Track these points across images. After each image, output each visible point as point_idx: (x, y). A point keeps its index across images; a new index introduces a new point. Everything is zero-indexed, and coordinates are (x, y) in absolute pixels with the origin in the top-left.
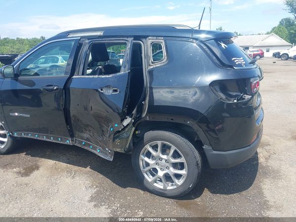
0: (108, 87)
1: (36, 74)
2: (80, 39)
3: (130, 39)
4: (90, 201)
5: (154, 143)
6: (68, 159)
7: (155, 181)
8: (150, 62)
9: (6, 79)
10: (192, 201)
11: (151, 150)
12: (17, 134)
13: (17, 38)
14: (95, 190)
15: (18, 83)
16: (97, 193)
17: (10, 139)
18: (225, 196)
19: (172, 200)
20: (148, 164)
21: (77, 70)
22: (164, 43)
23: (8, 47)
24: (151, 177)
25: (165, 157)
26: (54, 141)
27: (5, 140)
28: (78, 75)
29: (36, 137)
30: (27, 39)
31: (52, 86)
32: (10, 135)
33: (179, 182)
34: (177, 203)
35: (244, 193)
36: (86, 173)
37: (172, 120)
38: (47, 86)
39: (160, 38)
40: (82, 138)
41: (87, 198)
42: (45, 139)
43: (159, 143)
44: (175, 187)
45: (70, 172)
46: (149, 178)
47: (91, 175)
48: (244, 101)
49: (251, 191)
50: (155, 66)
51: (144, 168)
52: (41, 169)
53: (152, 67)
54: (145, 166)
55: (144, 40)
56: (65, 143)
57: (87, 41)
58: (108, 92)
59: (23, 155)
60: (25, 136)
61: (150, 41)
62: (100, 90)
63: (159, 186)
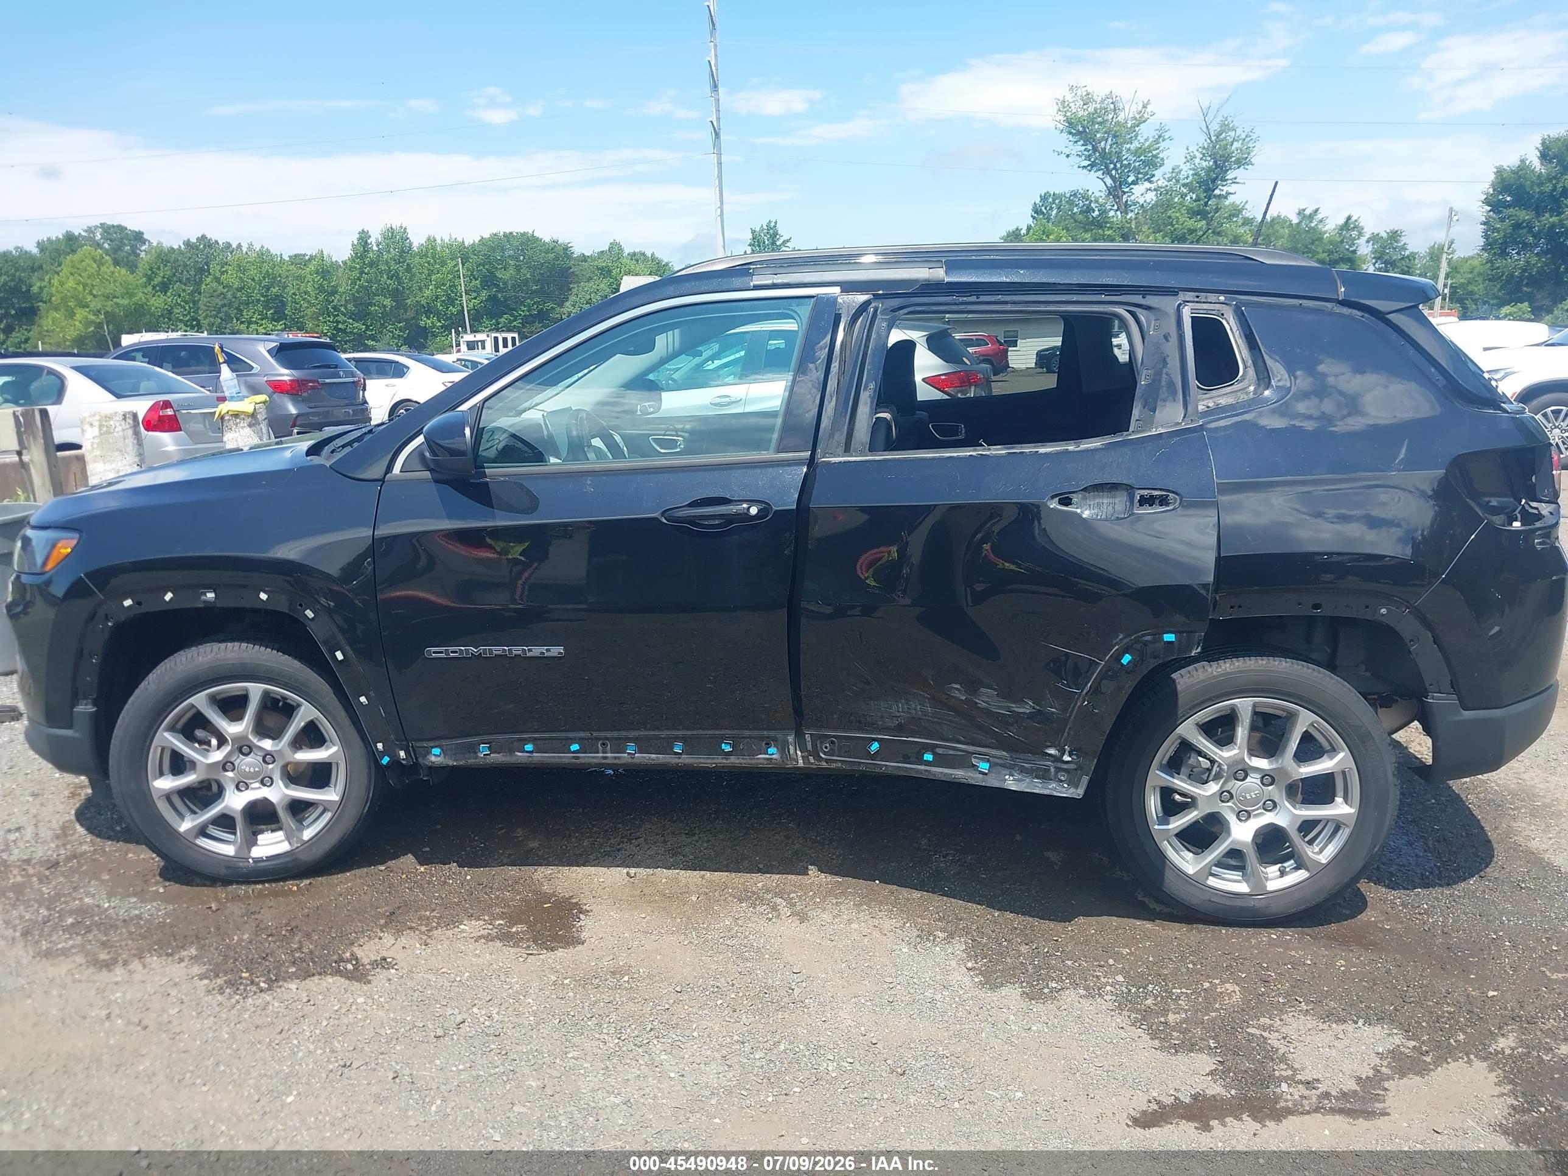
5: (1219, 710)
12: (445, 753)
25: (1262, 763)
26: (687, 760)
29: (571, 752)
31: (728, 501)
37: (1317, 606)
38: (694, 504)
39: (1212, 297)
43: (1245, 708)
44: (1302, 876)
46: (1184, 862)
50: (1210, 404)
51: (1161, 821)
56: (757, 760)
60: (496, 758)
62: (1053, 503)
63: (1233, 884)
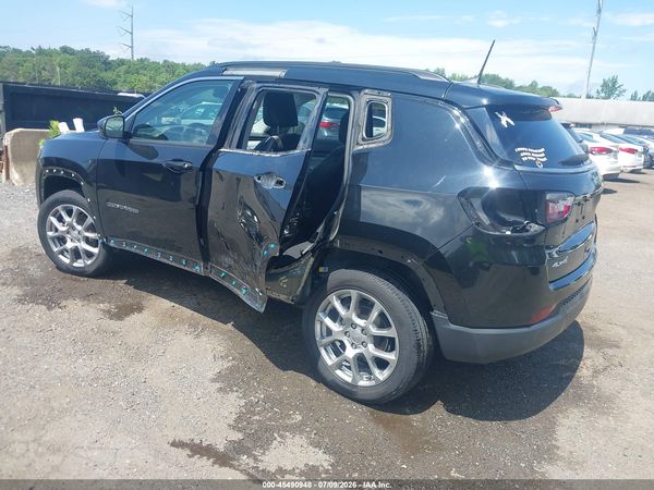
0: (269, 174)
1: (163, 137)
2: (242, 81)
3: (323, 91)
4: (214, 380)
5: (346, 292)
6: (199, 304)
7: (339, 366)
8: (360, 136)
9: (110, 140)
10: (404, 417)
11: (338, 305)
12: (115, 243)
13: (165, 61)
14: (230, 364)
15: (128, 149)
16: (231, 370)
17: (104, 251)
18: (472, 421)
19: (365, 408)
20: (329, 332)
21: (230, 137)
22: (390, 103)
23: (146, 78)
24: (334, 356)
25: (361, 322)
26: (173, 264)
27: (95, 250)
28: (230, 147)
29: (145, 252)
30: (184, 65)
31: (181, 161)
32: (103, 243)
33: (381, 375)
34: (372, 414)
35: (515, 424)
36: (223, 333)
37: (381, 252)
38: (174, 160)
39: (385, 93)
40: (221, 265)
41: (211, 375)
42: (159, 258)
43: (354, 294)
44: (373, 383)
45: (193, 325)
46: (329, 359)
47: (230, 338)
48: (528, 234)
49: (532, 423)
50: (365, 147)
51: (322, 337)
52: (145, 313)
53: (361, 147)
54: (325, 334)
55: (356, 94)
56: (193, 270)
57: (255, 86)
58: (269, 184)
59: (121, 283)
60: (127, 248)
61: (365, 97)
62: (256, 178)
63: (345, 376)
